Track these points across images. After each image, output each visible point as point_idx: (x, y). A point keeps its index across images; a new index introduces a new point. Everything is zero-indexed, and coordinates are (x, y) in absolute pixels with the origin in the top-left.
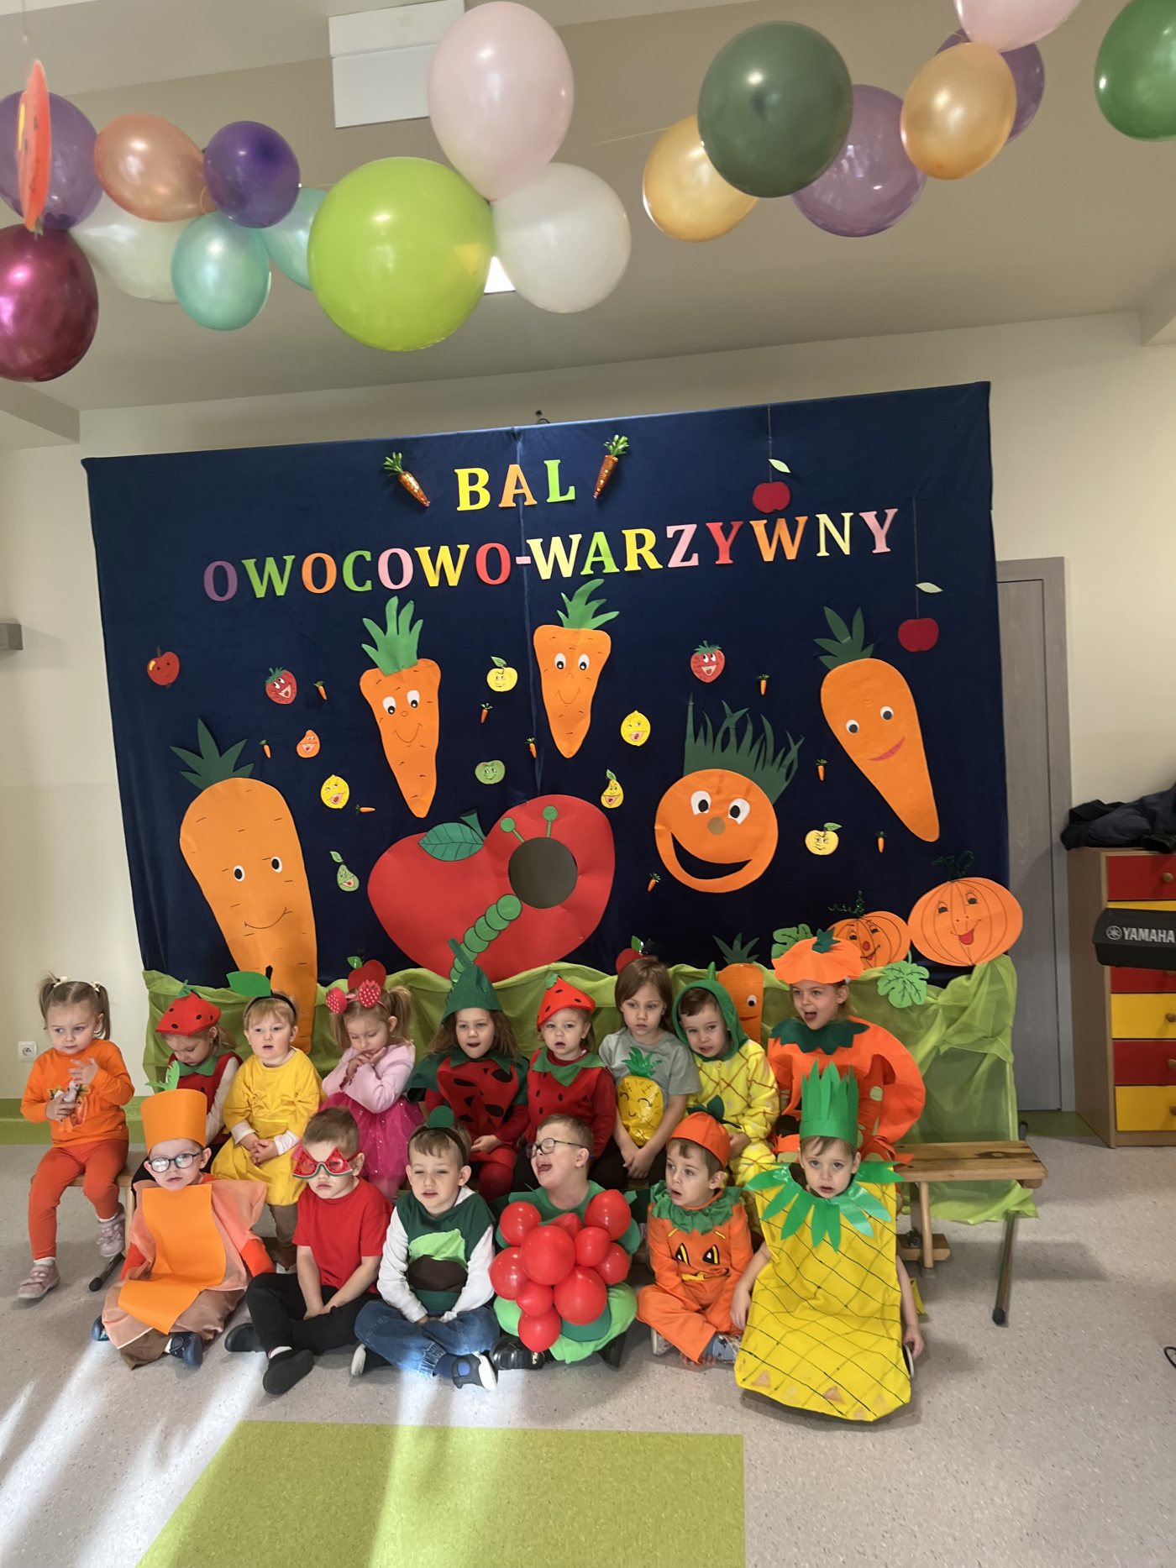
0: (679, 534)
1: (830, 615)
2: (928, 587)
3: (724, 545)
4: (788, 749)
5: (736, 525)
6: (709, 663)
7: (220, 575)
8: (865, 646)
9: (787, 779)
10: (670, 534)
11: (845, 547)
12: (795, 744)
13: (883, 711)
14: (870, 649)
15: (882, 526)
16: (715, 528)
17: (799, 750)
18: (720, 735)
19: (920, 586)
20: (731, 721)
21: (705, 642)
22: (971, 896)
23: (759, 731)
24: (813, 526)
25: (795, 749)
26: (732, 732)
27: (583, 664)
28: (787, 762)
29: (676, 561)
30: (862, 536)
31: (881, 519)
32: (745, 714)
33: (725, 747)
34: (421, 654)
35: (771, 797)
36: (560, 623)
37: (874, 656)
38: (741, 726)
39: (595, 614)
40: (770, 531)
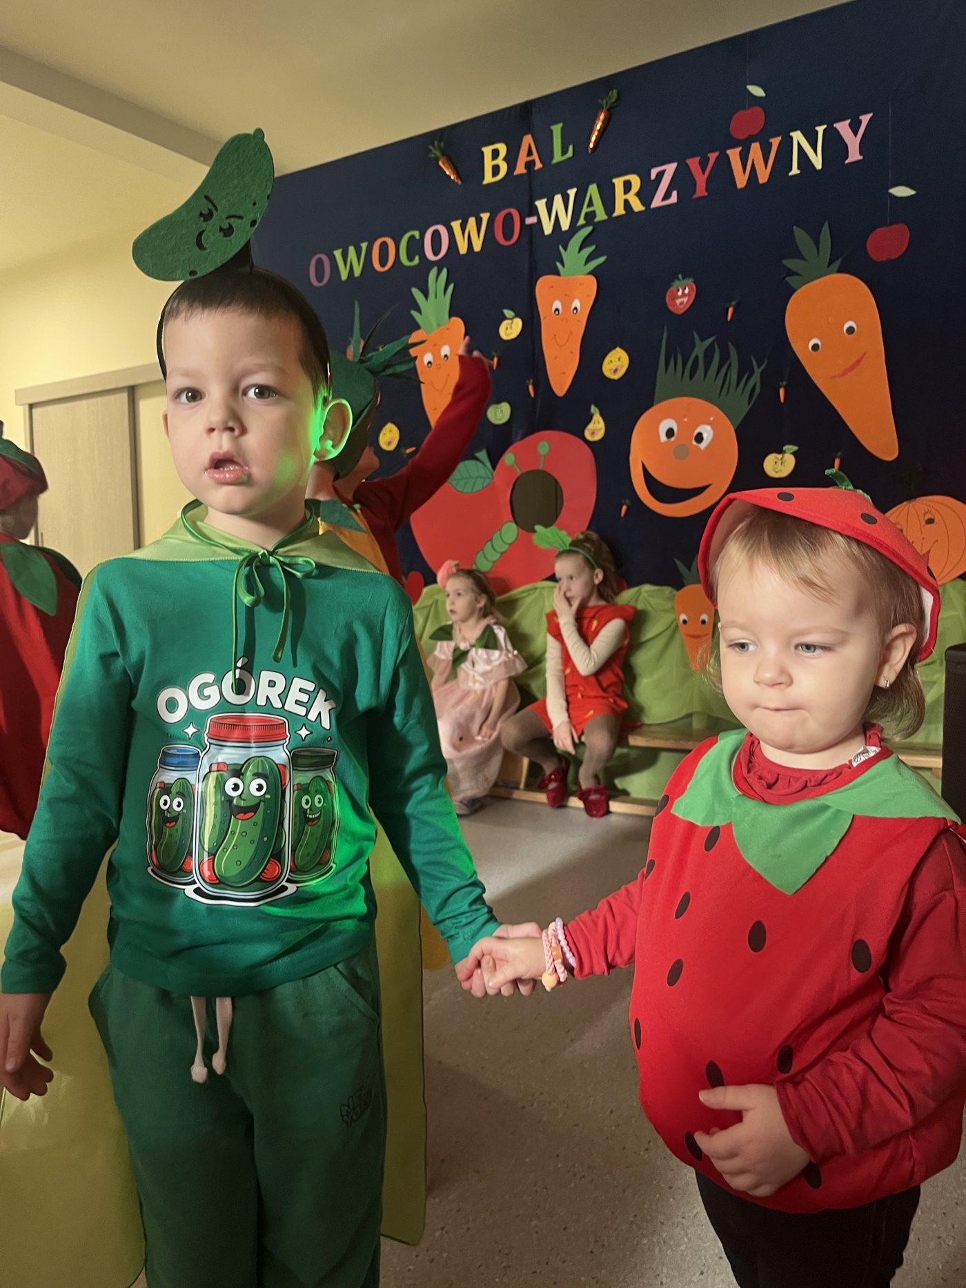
0: (660, 175)
1: (799, 232)
2: (901, 191)
3: (701, 179)
4: (752, 373)
5: (713, 156)
6: (682, 296)
7: (319, 266)
8: (830, 263)
9: (749, 403)
10: (653, 176)
11: (817, 162)
12: (759, 366)
13: (846, 327)
14: (837, 264)
15: (856, 134)
16: (694, 163)
17: (762, 374)
18: (689, 364)
19: (893, 191)
20: (700, 348)
21: (680, 276)
22: (928, 516)
23: (725, 358)
24: (787, 143)
25: (758, 372)
26: (700, 358)
27: (576, 308)
28: (751, 384)
29: (657, 202)
30: (835, 146)
31: (855, 128)
32: (713, 342)
33: (692, 376)
34: (452, 314)
35: (733, 425)
36: (557, 273)
37: (840, 271)
38: (709, 354)
39: (587, 262)
40: (744, 157)
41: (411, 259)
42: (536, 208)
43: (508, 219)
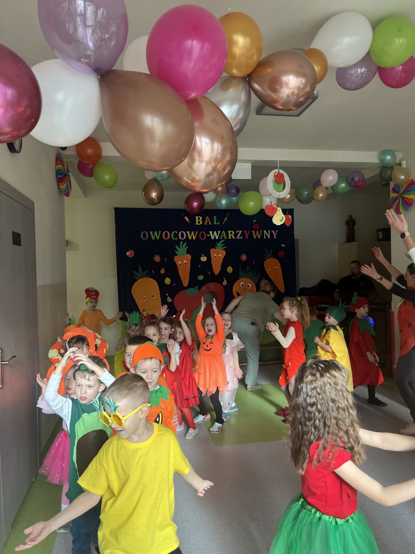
0: (239, 232)
1: (266, 250)
2: (283, 245)
3: (247, 235)
5: (249, 231)
6: (244, 257)
7: (144, 234)
8: (272, 256)
10: (237, 232)
11: (269, 237)
13: (275, 268)
15: (275, 233)
16: (245, 232)
18: (246, 272)
20: (248, 268)
21: (243, 253)
23: (253, 271)
24: (263, 233)
25: (259, 275)
26: (248, 271)
27: (220, 256)
29: (238, 238)
30: (272, 235)
31: (275, 232)
32: (250, 268)
33: (246, 274)
34: (187, 253)
35: (255, 284)
36: (215, 248)
37: (274, 257)
38: (249, 270)
39: (222, 247)
40: (255, 233)
41: (175, 238)
42: (209, 233)
43: (203, 234)
